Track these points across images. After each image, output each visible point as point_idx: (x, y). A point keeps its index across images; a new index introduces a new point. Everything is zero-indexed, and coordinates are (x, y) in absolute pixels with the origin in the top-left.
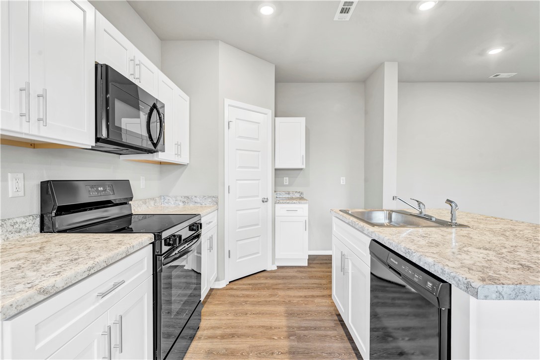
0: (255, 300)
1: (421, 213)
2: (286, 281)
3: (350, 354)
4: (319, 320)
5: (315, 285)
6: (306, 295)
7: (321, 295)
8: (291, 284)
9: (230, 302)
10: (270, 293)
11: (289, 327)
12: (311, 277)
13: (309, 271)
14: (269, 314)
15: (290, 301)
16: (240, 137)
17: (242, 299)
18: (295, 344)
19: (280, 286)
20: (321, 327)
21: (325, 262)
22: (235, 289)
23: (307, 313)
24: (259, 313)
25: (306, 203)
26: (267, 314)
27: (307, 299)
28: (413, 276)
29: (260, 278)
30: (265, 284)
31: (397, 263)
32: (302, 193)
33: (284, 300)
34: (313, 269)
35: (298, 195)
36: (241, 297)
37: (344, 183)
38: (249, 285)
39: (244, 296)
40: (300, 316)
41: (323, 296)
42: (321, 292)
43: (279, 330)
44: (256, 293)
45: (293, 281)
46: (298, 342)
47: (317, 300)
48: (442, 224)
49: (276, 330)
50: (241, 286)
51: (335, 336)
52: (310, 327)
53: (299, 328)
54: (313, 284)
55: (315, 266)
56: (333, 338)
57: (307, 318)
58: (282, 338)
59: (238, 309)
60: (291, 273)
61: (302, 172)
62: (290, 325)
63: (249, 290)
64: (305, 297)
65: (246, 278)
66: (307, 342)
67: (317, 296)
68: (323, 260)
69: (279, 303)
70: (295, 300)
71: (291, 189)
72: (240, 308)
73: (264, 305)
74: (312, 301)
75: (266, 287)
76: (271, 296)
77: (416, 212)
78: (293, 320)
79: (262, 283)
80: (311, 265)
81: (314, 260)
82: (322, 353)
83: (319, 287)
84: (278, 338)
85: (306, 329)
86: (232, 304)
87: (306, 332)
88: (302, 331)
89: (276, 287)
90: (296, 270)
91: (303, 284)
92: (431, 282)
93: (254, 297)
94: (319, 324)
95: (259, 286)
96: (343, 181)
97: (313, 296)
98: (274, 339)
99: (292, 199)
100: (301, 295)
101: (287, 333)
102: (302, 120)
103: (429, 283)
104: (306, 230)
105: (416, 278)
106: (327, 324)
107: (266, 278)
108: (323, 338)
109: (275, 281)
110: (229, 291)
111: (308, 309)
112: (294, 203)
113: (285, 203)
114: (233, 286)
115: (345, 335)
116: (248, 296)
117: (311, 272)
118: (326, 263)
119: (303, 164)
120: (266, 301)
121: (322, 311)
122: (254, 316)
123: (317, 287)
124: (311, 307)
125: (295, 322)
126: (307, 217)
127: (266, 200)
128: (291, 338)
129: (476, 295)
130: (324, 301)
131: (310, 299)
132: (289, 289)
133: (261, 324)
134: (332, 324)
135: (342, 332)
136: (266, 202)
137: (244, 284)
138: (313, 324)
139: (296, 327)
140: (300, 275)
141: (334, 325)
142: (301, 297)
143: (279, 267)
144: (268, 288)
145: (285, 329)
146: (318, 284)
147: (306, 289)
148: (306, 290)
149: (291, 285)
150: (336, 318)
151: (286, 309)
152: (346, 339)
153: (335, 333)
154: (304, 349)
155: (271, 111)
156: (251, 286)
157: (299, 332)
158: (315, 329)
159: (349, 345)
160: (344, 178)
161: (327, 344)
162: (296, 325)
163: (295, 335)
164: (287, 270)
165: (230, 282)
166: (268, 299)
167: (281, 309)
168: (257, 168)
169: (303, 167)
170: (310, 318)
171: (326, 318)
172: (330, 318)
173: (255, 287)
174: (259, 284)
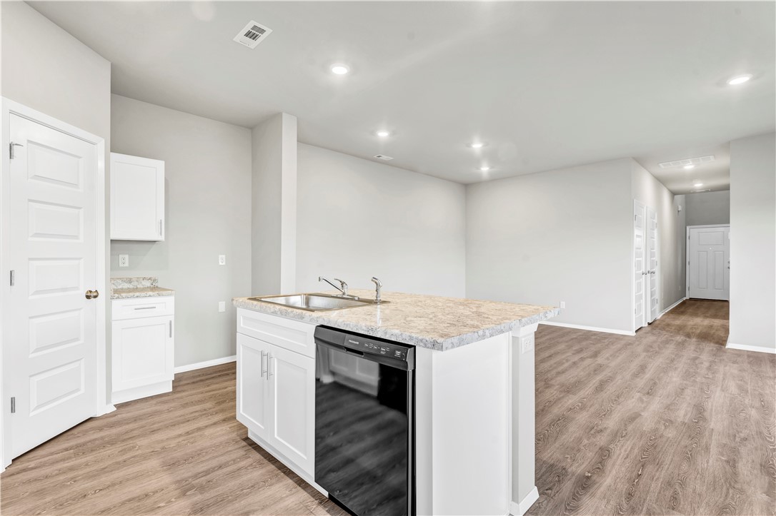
0: (92, 469)
1: (344, 294)
2: (143, 422)
3: (277, 475)
4: (222, 455)
5: (197, 414)
6: (188, 430)
7: (211, 423)
8: (154, 424)
9: (31, 493)
10: (120, 449)
11: (178, 482)
12: (185, 406)
13: (178, 398)
14: (133, 478)
15: (163, 448)
16: (36, 177)
17: (62, 478)
18: (198, 498)
19: (135, 433)
20: (228, 462)
21: (199, 379)
22: (32, 469)
23: (199, 453)
24: (113, 485)
25: (171, 295)
26: (128, 480)
27: (191, 436)
28: (380, 350)
29: (86, 432)
30: (102, 438)
31: (358, 343)
32: (155, 280)
33: (152, 450)
34: (184, 394)
35: (148, 284)
36: (57, 475)
37: (224, 264)
38: (66, 450)
39: (61, 472)
40: (190, 461)
41: (215, 424)
42: (209, 419)
43: (163, 491)
44: (90, 458)
45: (157, 419)
46: (201, 494)
47: (207, 432)
48: (370, 302)
49: (158, 495)
50: (47, 458)
51: (251, 465)
52: (211, 468)
53: (196, 476)
54: (192, 413)
55: (185, 388)
56: (249, 468)
57: (203, 459)
58: (173, 500)
59: (59, 495)
60: (147, 408)
61: (155, 246)
62: (178, 478)
63: (70, 458)
64: (188, 433)
65: (52, 442)
66: (215, 488)
67: (206, 427)
68: (194, 377)
69: (145, 457)
70: (173, 443)
71: (133, 274)
72: (65, 492)
73: (118, 469)
74: (201, 436)
75: (108, 443)
76: (123, 452)
77: (339, 293)
78: (180, 470)
79: (95, 440)
80: (179, 389)
81: (180, 381)
82: (242, 490)
83: (204, 415)
84: (167, 503)
85: (207, 472)
86: (40, 493)
87: (208, 477)
88: (203, 478)
89: (127, 437)
90: (154, 402)
91: (176, 417)
92: (399, 350)
93: (87, 465)
94: (223, 459)
95: (90, 445)
96: (222, 261)
97: (199, 429)
98: (159, 507)
99: (136, 290)
100: (180, 433)
101: (178, 491)
102: (160, 165)
103: (397, 352)
104: (171, 336)
105: (383, 351)
106: (234, 456)
107: (100, 429)
108: (234, 474)
109: (120, 429)
110: (19, 476)
111: (198, 448)
112: (150, 296)
113: (133, 297)
114: (27, 464)
115: (262, 458)
116: (71, 469)
117: (182, 398)
118: (201, 381)
119: (161, 234)
120: (118, 463)
121: (221, 443)
122: (103, 492)
123: (201, 416)
124: (203, 443)
125: (185, 472)
126: (173, 316)
127: (95, 294)
128: (188, 493)
129: (441, 348)
130: (218, 429)
131: (196, 434)
132: (153, 432)
133: (124, 498)
134: (242, 452)
135: (258, 456)
136: (95, 297)
137: (52, 454)
138: (214, 463)
139: (190, 477)
140: (166, 407)
141: (244, 453)
142: (180, 436)
143: (119, 406)
144: (112, 442)
145: (174, 486)
146: (201, 411)
147: (183, 423)
148: (184, 425)
149: (156, 425)
150: (244, 443)
151: (162, 460)
152: (266, 461)
153: (249, 461)
154: (215, 499)
155: (104, 140)
156: (72, 451)
157: (197, 481)
158: (220, 467)
159: (272, 467)
160: (224, 256)
161: (245, 478)
162: (190, 474)
163: (193, 487)
164: (138, 406)
165: (13, 460)
166: (121, 459)
167: (154, 463)
168: (76, 237)
169: (162, 238)
170: (208, 457)
171: (230, 449)
172: (237, 446)
173: (81, 450)
174: (90, 441)
